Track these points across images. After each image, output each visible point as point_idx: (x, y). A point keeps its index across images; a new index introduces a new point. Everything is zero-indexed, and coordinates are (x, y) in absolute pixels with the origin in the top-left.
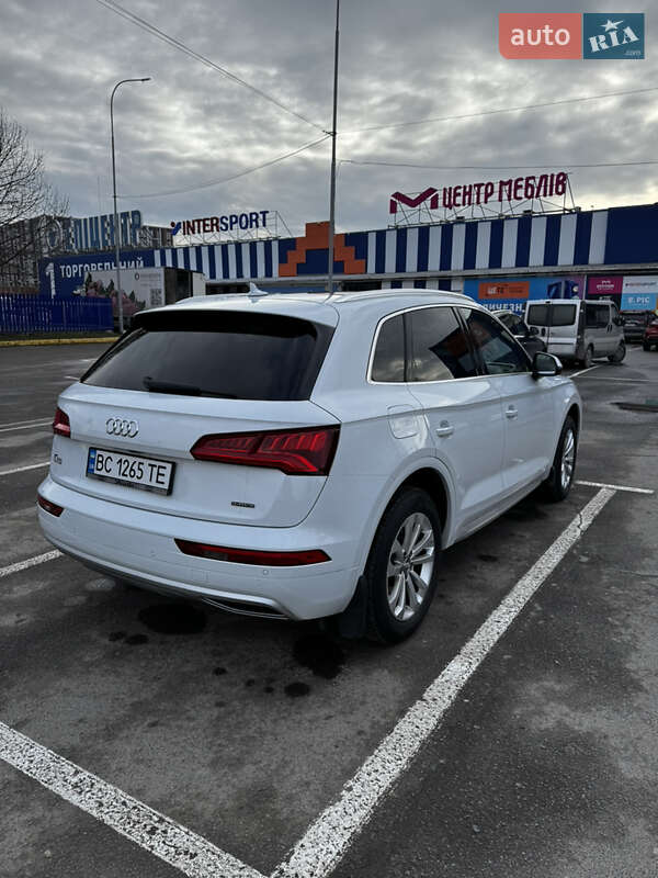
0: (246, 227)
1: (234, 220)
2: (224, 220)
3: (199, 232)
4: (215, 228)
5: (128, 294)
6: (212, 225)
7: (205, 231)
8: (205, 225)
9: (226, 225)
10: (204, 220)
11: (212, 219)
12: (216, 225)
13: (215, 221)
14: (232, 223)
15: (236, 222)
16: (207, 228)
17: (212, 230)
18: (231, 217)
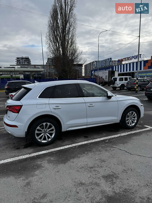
0: (136, 59)
1: (133, 57)
2: (130, 58)
3: (124, 61)
4: (128, 60)
5: (101, 77)
6: (127, 59)
7: (126, 61)
8: (126, 59)
9: (131, 59)
10: (125, 58)
11: (127, 58)
12: (128, 59)
13: (128, 58)
14: (132, 58)
15: (133, 58)
16: (126, 60)
17: (127, 60)
18: (132, 57)
